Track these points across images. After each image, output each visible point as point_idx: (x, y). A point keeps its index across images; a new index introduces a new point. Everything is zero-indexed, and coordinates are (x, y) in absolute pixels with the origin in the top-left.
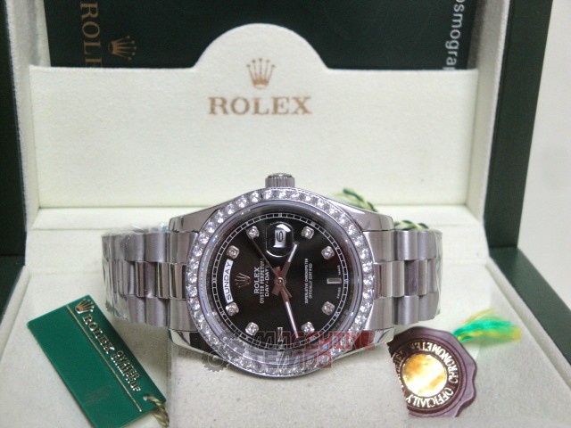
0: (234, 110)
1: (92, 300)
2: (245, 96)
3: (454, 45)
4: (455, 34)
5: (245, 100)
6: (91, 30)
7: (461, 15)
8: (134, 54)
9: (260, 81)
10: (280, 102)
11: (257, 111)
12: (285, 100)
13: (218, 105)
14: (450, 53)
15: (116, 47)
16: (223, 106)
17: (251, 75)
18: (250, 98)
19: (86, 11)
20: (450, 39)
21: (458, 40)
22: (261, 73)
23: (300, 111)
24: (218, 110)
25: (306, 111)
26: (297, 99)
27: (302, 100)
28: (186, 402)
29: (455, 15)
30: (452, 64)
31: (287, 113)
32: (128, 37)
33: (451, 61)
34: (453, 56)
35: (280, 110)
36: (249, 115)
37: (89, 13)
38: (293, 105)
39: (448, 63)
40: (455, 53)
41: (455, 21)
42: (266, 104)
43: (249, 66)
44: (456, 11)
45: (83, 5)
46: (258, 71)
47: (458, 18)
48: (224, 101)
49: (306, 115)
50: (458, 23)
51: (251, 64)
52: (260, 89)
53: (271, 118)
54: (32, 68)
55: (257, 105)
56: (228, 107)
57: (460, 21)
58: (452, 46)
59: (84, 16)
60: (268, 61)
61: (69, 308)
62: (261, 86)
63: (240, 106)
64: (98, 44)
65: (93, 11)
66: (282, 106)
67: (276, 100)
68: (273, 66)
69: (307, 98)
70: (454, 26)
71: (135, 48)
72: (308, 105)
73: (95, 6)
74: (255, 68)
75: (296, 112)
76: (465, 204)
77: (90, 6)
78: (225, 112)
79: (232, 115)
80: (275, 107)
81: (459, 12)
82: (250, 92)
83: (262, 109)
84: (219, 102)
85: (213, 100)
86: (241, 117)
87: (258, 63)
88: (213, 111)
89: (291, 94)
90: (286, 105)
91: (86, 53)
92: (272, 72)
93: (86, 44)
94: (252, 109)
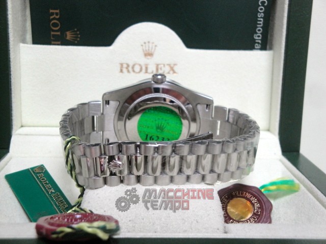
0: (134, 71)
1: (44, 167)
2: (140, 63)
3: (259, 36)
4: (259, 30)
5: (140, 65)
6: (55, 25)
7: (262, 19)
8: (78, 39)
9: (149, 54)
10: (160, 66)
11: (147, 72)
12: (162, 66)
13: (125, 68)
14: (257, 41)
15: (69, 35)
17: (144, 51)
18: (142, 63)
19: (52, 14)
20: (256, 33)
21: (261, 34)
22: (149, 50)
23: (171, 72)
24: (125, 70)
25: (174, 72)
26: (169, 65)
27: (172, 66)
28: (89, 202)
29: (259, 19)
30: (258, 47)
31: (163, 73)
32: (76, 30)
33: (257, 46)
34: (258, 43)
35: (160, 71)
36: (142, 74)
37: (55, 16)
38: (168, 69)
39: (256, 47)
40: (260, 41)
41: (259, 22)
42: (152, 68)
43: (142, 46)
44: (259, 16)
45: (51, 11)
46: (147, 49)
47: (260, 21)
48: (128, 66)
49: (175, 74)
50: (260, 24)
51: (144, 45)
52: (148, 59)
54: (22, 45)
55: (147, 68)
56: (130, 69)
57: (261, 23)
58: (258, 37)
59: (52, 17)
60: (153, 43)
61: (30, 170)
62: (149, 57)
63: (137, 69)
64: (59, 33)
65: (57, 14)
66: (161, 69)
67: (157, 65)
68: (156, 46)
69: (175, 65)
70: (258, 26)
71: (79, 36)
72: (176, 68)
73: (58, 11)
74: (145, 47)
75: (168, 73)
76: (269, 130)
77: (55, 11)
78: (128, 71)
79: (132, 73)
80: (157, 69)
81: (261, 18)
82: (143, 60)
83: (149, 70)
84: (125, 66)
85: (122, 65)
86: (137, 75)
87: (147, 44)
88: (121, 71)
89: (166, 62)
90: (163, 68)
91: (52, 38)
92: (155, 49)
93: (52, 33)
94: (144, 70)
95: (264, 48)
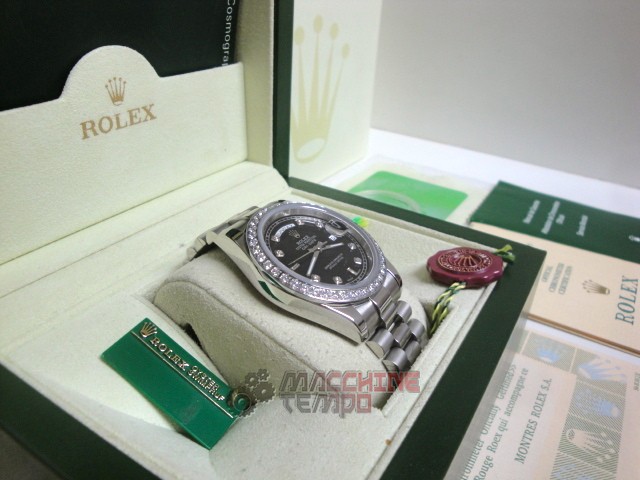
0: (102, 130)
2: (108, 114)
3: (227, 46)
4: (228, 38)
5: (109, 118)
7: (230, 23)
9: (117, 98)
10: (134, 113)
11: (119, 127)
12: (137, 111)
13: (89, 129)
14: (225, 52)
16: (92, 128)
17: (109, 94)
18: (112, 115)
20: (225, 42)
21: (229, 42)
22: (116, 90)
23: (149, 118)
24: (90, 133)
25: (153, 117)
26: (144, 108)
27: (148, 108)
29: (227, 24)
31: (140, 122)
33: (226, 59)
34: (226, 54)
35: (135, 120)
36: (113, 131)
38: (143, 114)
39: (224, 61)
40: (228, 52)
42: (125, 118)
43: (106, 86)
44: (227, 20)
46: (114, 90)
47: (229, 26)
48: (93, 124)
49: (154, 120)
50: (228, 30)
51: (109, 84)
52: (118, 105)
53: (130, 129)
55: (118, 119)
56: (97, 128)
58: (226, 48)
60: (120, 79)
62: (119, 102)
63: (106, 125)
66: (136, 116)
67: (130, 112)
68: (125, 83)
69: (151, 106)
70: (226, 32)
72: (153, 111)
74: (111, 87)
75: (146, 120)
76: (247, 160)
78: (95, 134)
79: (101, 135)
80: (131, 117)
82: (111, 110)
83: (122, 124)
84: (89, 126)
85: (84, 125)
86: (108, 134)
87: (113, 82)
88: (86, 136)
89: (140, 105)
90: (138, 115)
92: (124, 88)
94: (115, 125)
95: (232, 61)
